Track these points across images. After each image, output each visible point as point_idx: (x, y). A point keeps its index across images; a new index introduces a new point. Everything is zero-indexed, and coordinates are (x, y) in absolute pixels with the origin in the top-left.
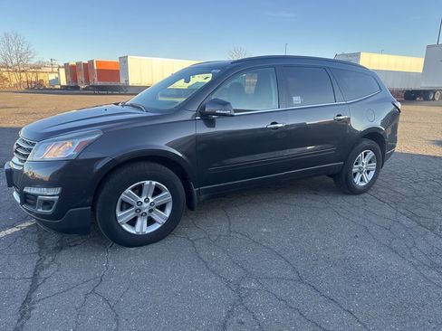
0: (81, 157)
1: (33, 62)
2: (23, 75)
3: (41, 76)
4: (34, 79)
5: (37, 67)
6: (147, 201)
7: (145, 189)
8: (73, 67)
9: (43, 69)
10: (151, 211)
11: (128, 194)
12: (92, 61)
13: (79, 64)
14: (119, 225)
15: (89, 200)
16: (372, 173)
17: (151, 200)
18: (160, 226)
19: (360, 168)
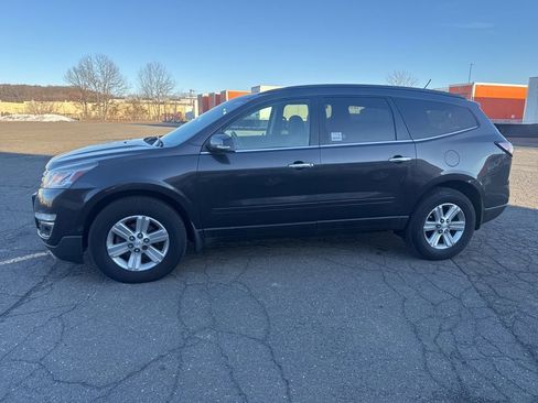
0: (74, 187)
1: (172, 93)
2: (162, 107)
3: (179, 109)
4: (172, 111)
5: (176, 100)
6: (140, 237)
7: (138, 224)
8: (205, 97)
9: (183, 101)
10: (145, 248)
11: (120, 227)
12: (224, 92)
13: (211, 95)
14: (110, 258)
15: (80, 229)
16: (459, 235)
17: (145, 236)
18: (154, 265)
19: (437, 225)
